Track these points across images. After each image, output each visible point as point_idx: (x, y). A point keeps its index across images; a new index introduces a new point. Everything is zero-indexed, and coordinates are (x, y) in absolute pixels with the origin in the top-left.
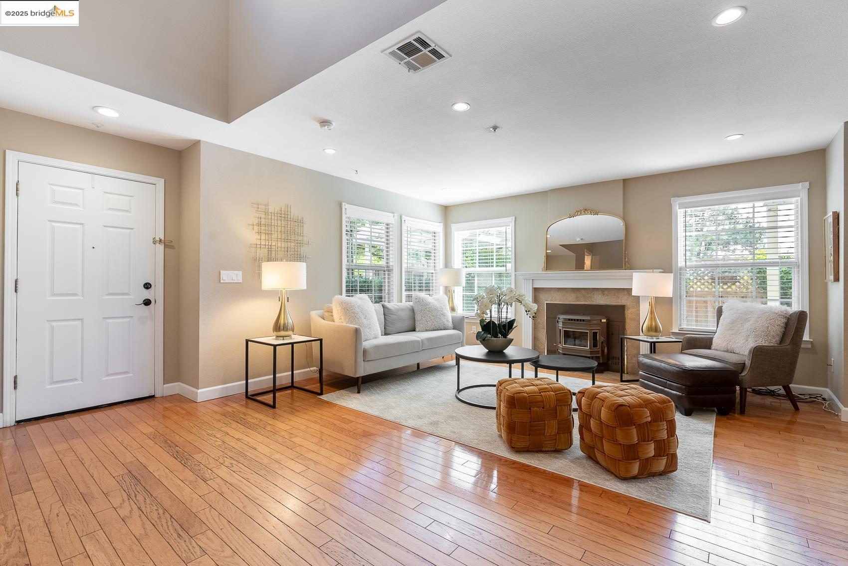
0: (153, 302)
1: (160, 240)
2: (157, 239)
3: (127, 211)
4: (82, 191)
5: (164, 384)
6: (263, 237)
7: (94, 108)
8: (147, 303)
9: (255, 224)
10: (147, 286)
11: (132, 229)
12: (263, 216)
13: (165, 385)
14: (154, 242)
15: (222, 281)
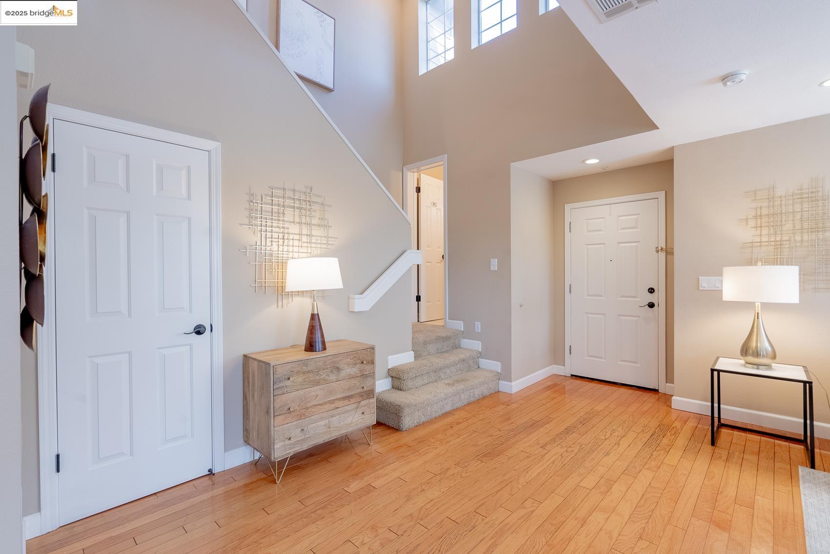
0: (656, 305)
1: (662, 249)
2: (660, 248)
3: (635, 228)
4: (604, 219)
5: (666, 382)
6: (765, 231)
7: (584, 161)
8: (651, 305)
9: (750, 217)
10: (651, 291)
11: (639, 242)
12: (765, 204)
13: (667, 384)
14: (657, 251)
15: (701, 288)
